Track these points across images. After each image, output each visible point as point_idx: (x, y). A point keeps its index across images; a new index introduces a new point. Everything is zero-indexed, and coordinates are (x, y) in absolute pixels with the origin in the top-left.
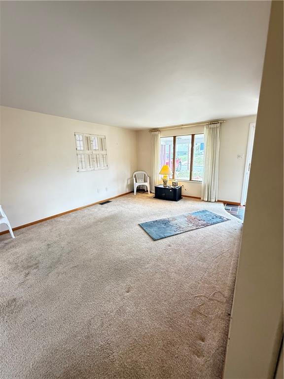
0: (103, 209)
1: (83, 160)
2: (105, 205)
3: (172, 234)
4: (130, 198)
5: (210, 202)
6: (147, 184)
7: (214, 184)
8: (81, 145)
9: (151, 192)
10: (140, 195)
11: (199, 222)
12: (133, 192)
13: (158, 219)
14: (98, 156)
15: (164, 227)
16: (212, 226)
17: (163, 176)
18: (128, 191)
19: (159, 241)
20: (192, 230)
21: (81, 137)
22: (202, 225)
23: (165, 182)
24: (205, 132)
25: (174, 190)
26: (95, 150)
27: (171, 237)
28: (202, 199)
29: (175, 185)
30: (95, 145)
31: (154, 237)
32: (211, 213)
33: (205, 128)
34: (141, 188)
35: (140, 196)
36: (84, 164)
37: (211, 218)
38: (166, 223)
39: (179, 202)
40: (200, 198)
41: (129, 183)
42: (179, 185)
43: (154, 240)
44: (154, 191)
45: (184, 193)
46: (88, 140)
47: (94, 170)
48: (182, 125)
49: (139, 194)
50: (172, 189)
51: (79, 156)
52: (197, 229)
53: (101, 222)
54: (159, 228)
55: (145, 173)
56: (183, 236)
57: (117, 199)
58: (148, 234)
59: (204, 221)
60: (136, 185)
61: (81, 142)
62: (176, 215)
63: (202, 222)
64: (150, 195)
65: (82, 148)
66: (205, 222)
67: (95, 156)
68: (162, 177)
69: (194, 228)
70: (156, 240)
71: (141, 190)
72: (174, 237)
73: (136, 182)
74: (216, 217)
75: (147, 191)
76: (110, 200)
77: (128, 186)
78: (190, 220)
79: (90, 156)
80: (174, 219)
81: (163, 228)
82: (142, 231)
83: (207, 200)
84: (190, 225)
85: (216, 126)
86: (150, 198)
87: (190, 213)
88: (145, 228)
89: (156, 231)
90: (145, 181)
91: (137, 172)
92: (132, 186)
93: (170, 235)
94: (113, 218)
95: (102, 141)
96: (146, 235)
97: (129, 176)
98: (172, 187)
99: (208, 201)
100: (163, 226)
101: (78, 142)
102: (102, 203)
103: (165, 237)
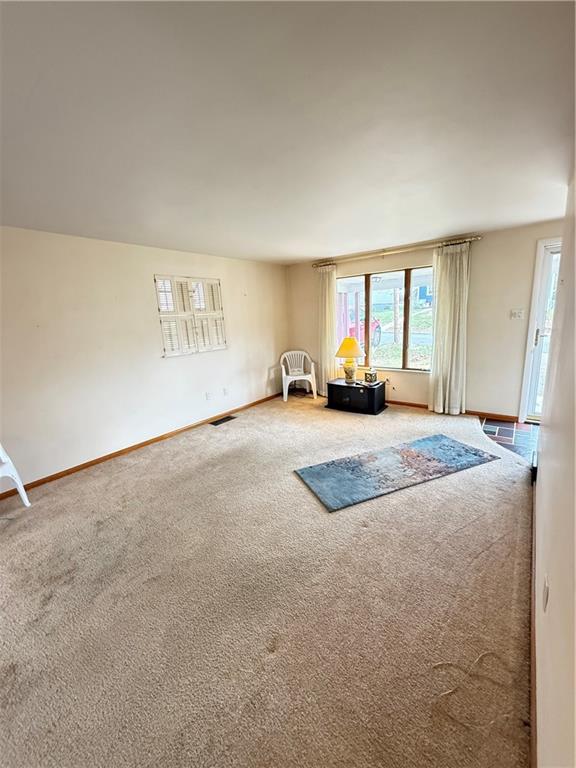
0: (218, 435)
1: (174, 332)
2: (223, 426)
3: (369, 496)
4: (274, 410)
5: (449, 414)
6: (311, 378)
7: (457, 377)
8: (167, 301)
9: (318, 394)
10: (298, 401)
11: (429, 463)
12: (281, 394)
13: (335, 457)
14: (205, 323)
15: (351, 477)
16: (459, 473)
17: (343, 360)
18: (270, 393)
19: (341, 513)
20: (415, 485)
21: (168, 284)
22: (435, 472)
23: (349, 374)
24: (434, 264)
25: (369, 390)
26: (199, 310)
27: (368, 504)
28: (431, 408)
29: (369, 377)
30: (200, 299)
31: (330, 503)
32: (453, 441)
33: (435, 256)
34: (297, 387)
35: (296, 404)
36: (175, 341)
37: (453, 454)
38: (353, 466)
39: (380, 415)
40: (426, 407)
41: (272, 376)
42: (380, 379)
43: (330, 510)
44: (325, 393)
45: (390, 395)
46: (183, 291)
47: (197, 352)
48: (384, 251)
49: (295, 398)
50: (365, 388)
51: (165, 325)
52: (425, 481)
53: (214, 466)
54: (339, 481)
55: (304, 354)
56: (394, 500)
57: (248, 410)
58: (315, 495)
59: (440, 461)
60: (287, 381)
61: (170, 295)
62: (376, 448)
63: (435, 463)
64: (317, 400)
65: (171, 308)
66: (442, 465)
67: (198, 324)
68: (343, 363)
69: (419, 480)
70: (335, 511)
71: (298, 390)
72: (374, 502)
73: (287, 373)
74: (467, 451)
75: (311, 392)
76: (233, 415)
77: (270, 382)
78: (408, 458)
79: (189, 324)
80: (373, 457)
81: (349, 480)
82: (303, 489)
83: (442, 411)
84: (410, 472)
85: (459, 251)
86: (318, 407)
87: (408, 441)
88: (307, 482)
89: (332, 488)
90: (306, 371)
91: (288, 353)
92: (278, 381)
93: (366, 497)
94: (238, 456)
95: (213, 291)
96: (310, 498)
97: (272, 362)
98: (364, 383)
99: (444, 413)
100: (348, 475)
101: (162, 295)
102: (216, 422)
103: (355, 504)
